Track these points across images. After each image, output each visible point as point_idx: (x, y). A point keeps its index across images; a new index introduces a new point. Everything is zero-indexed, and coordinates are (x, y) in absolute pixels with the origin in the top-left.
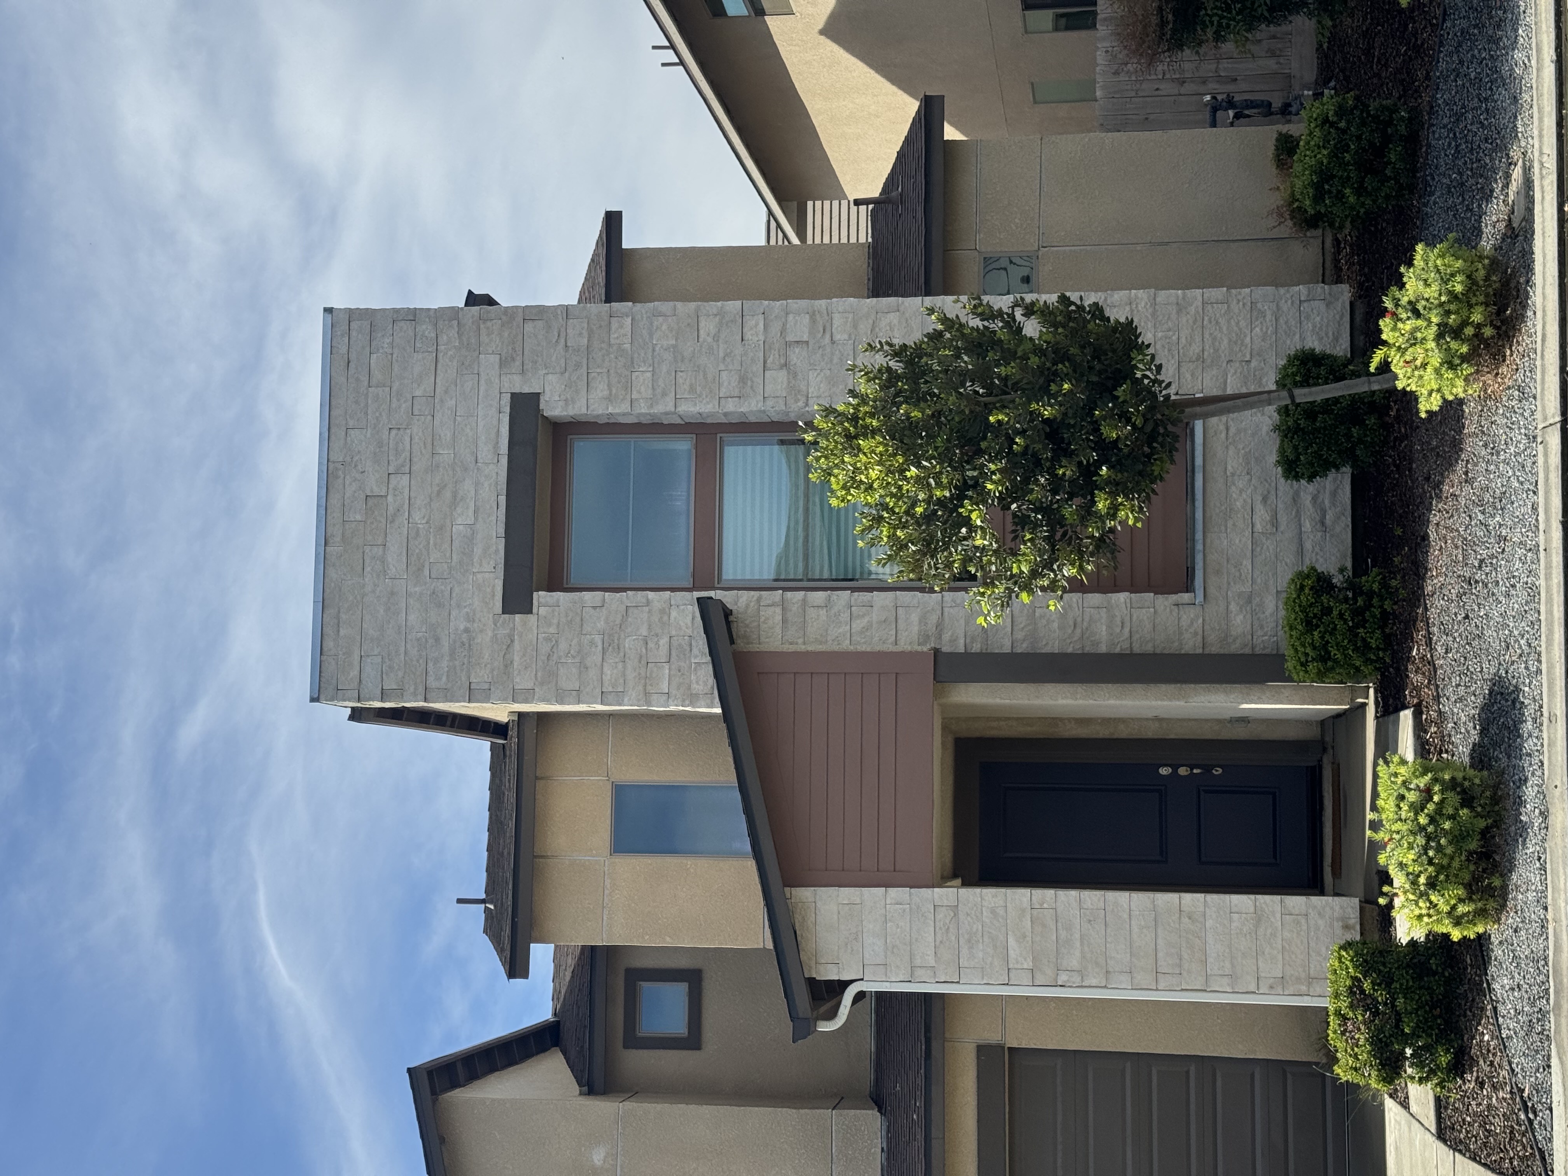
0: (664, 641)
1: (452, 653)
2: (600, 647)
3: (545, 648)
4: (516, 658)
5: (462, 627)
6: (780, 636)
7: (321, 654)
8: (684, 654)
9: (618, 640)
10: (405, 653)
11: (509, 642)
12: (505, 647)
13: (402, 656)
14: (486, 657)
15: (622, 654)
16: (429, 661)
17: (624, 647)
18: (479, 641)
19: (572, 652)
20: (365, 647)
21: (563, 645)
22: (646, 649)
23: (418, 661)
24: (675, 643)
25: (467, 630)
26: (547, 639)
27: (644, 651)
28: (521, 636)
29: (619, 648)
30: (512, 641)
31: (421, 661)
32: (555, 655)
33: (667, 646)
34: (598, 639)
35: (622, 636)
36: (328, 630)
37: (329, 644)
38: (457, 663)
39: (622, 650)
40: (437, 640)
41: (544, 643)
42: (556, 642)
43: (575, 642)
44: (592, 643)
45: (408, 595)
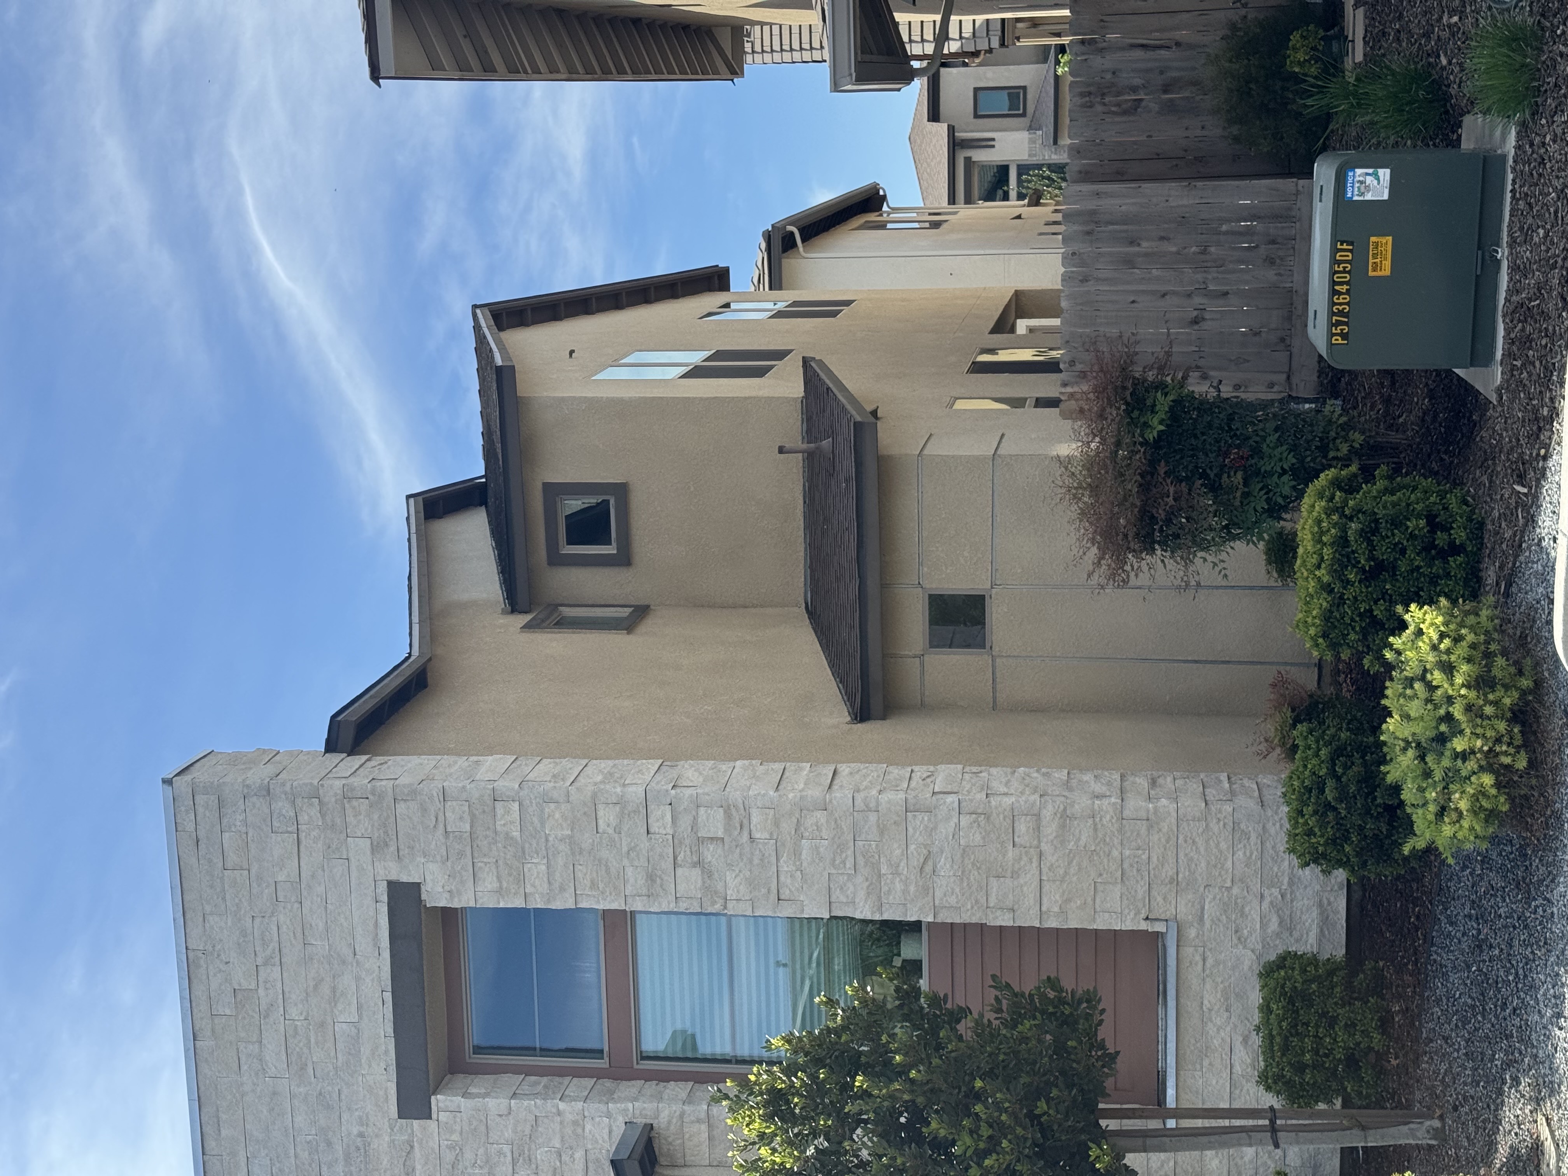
0: (579, 1154)
1: (347, 1157)
2: (509, 1158)
3: (449, 1157)
4: (418, 1167)
5: (355, 1131)
6: (707, 1155)
7: (203, 1154)
8: (603, 1169)
9: (529, 1150)
10: (296, 1157)
11: (409, 1148)
12: (404, 1154)
13: (293, 1159)
14: (385, 1162)
15: (534, 1166)
16: (323, 1166)
17: (536, 1158)
18: (375, 1147)
19: (478, 1162)
20: (249, 1149)
21: (469, 1155)
22: (560, 1162)
23: (310, 1165)
24: (591, 1157)
25: (361, 1135)
26: (451, 1148)
27: (558, 1164)
28: (420, 1143)
29: (530, 1160)
30: (412, 1147)
31: (313, 1165)
32: (461, 1163)
33: (583, 1160)
34: (506, 1149)
35: (533, 1146)
36: (207, 1129)
37: (211, 1144)
38: (353, 1168)
39: (533, 1160)
40: (329, 1144)
41: (447, 1151)
42: (461, 1149)
43: (481, 1151)
44: (500, 1153)
45: (292, 1096)
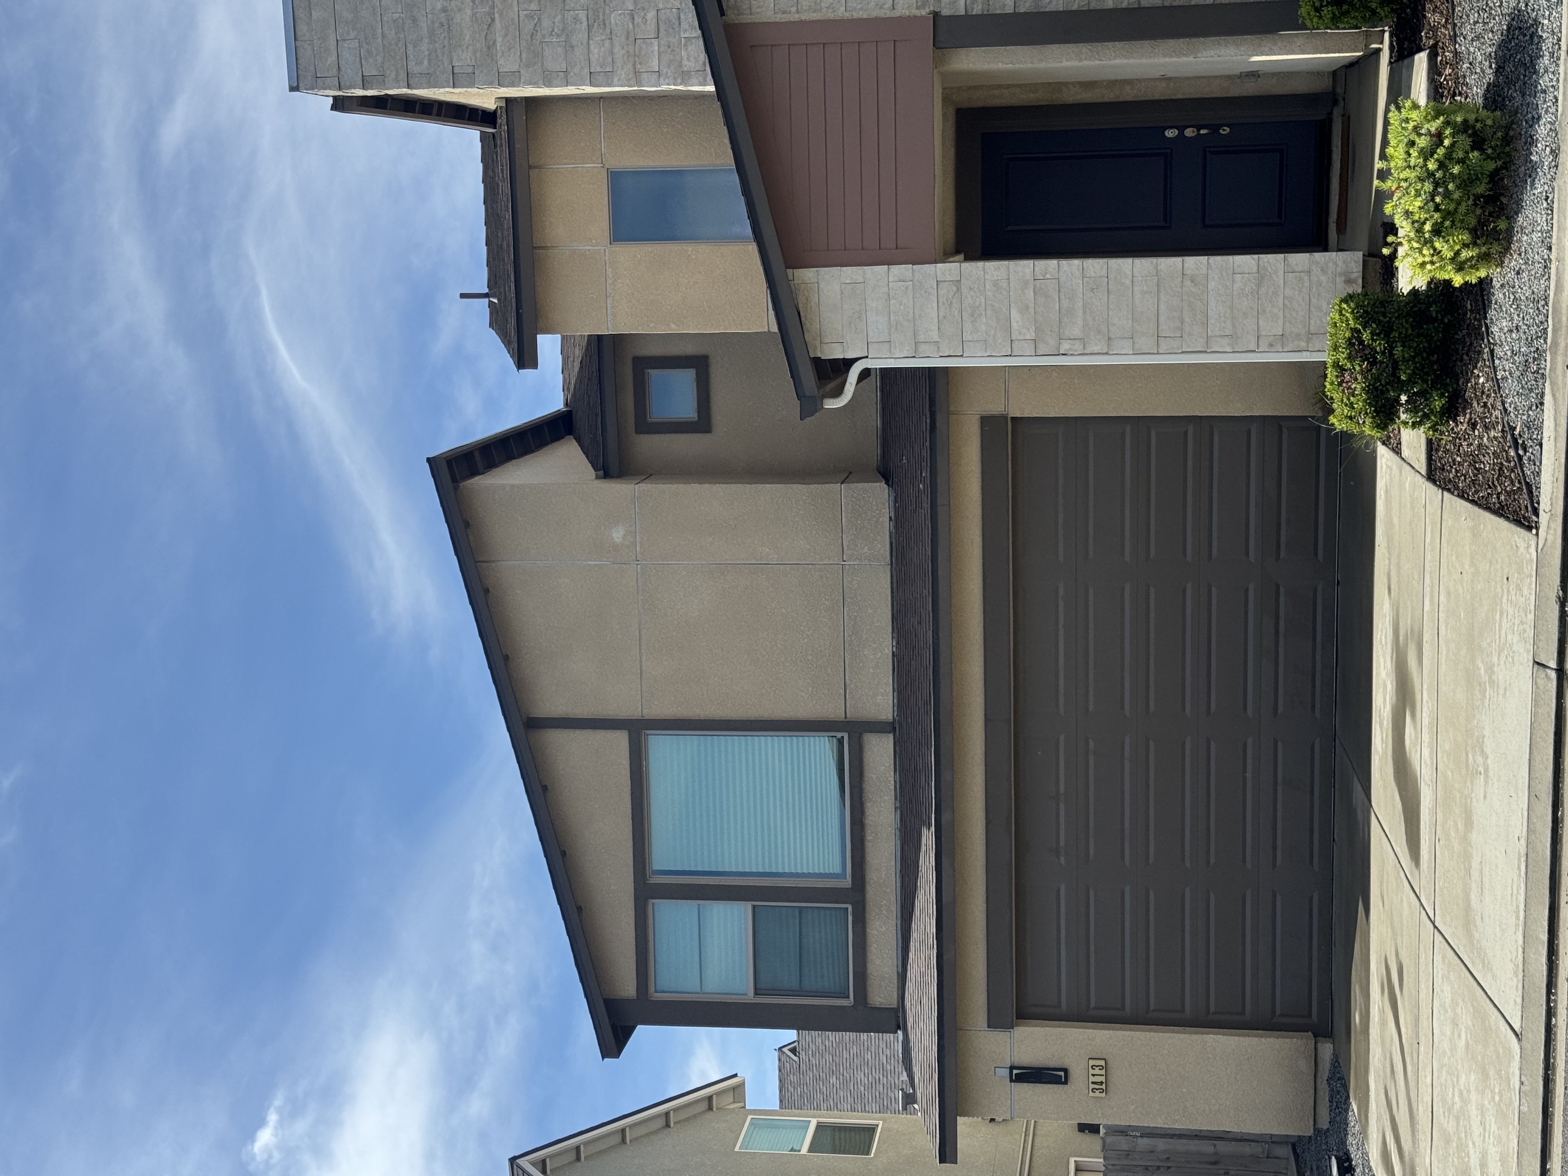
0: (651, 15)
1: (432, 34)
2: (585, 23)
3: (529, 27)
4: (499, 39)
5: (439, 6)
6: (772, 5)
7: (295, 40)
8: (674, 29)
9: (604, 15)
10: (383, 37)
11: (490, 20)
12: (486, 27)
13: (380, 40)
14: (467, 38)
15: (608, 31)
16: (408, 45)
17: (610, 23)
18: (458, 21)
19: (556, 30)
20: (340, 31)
21: (546, 23)
22: (633, 23)
23: (397, 45)
24: (662, 16)
25: (444, 10)
26: (530, 17)
27: (631, 26)
28: (501, 15)
29: (604, 24)
30: (493, 20)
31: (400, 45)
32: (539, 34)
33: (655, 21)
34: (582, 15)
35: (607, 11)
36: (300, 14)
37: (302, 28)
38: (437, 45)
39: (608, 26)
40: (415, 20)
41: (526, 21)
42: (539, 19)
43: (558, 18)
44: (576, 19)
